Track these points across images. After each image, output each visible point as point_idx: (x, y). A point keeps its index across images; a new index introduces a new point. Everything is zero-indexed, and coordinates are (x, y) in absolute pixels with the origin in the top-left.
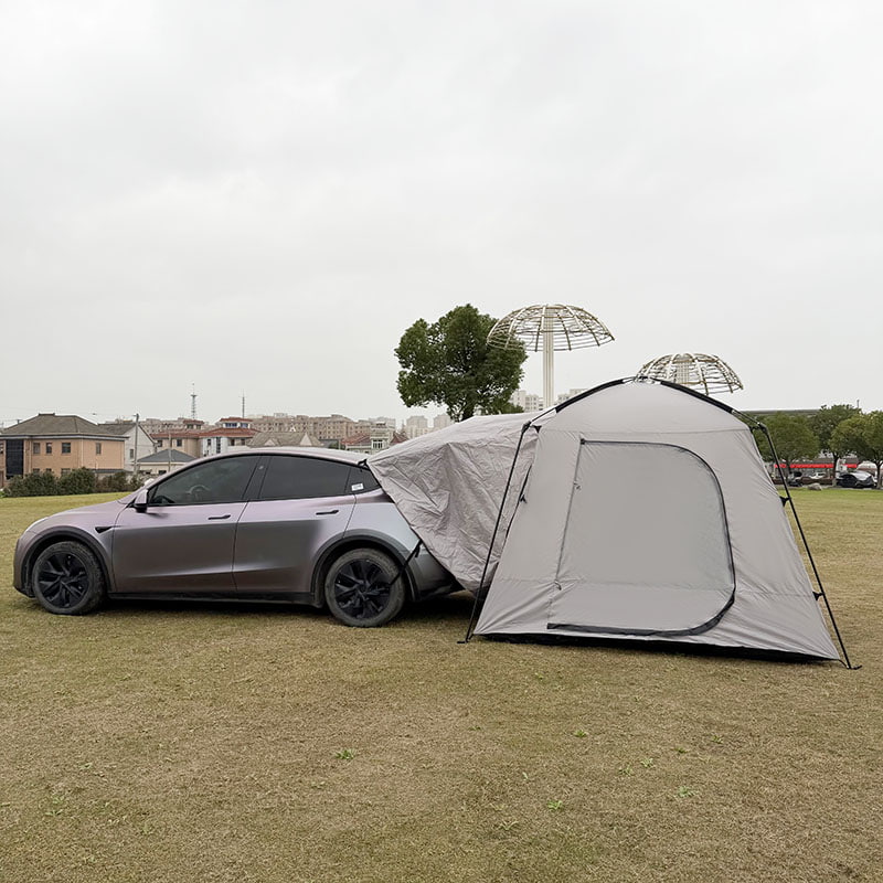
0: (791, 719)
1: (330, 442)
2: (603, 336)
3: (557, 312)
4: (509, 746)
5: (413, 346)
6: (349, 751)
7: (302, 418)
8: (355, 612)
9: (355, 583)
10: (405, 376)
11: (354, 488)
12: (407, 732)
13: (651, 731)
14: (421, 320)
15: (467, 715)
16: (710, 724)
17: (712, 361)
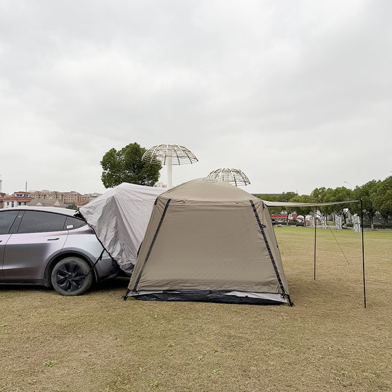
0: (265, 332)
1: (70, 205)
2: (193, 159)
3: (173, 148)
4: (135, 354)
5: (109, 160)
6: (52, 362)
7: (56, 192)
8: (66, 289)
9: (67, 274)
10: (105, 174)
11: (68, 227)
12: (85, 350)
13: (203, 342)
14: (113, 149)
15: (117, 338)
16: (230, 337)
17: (238, 172)
